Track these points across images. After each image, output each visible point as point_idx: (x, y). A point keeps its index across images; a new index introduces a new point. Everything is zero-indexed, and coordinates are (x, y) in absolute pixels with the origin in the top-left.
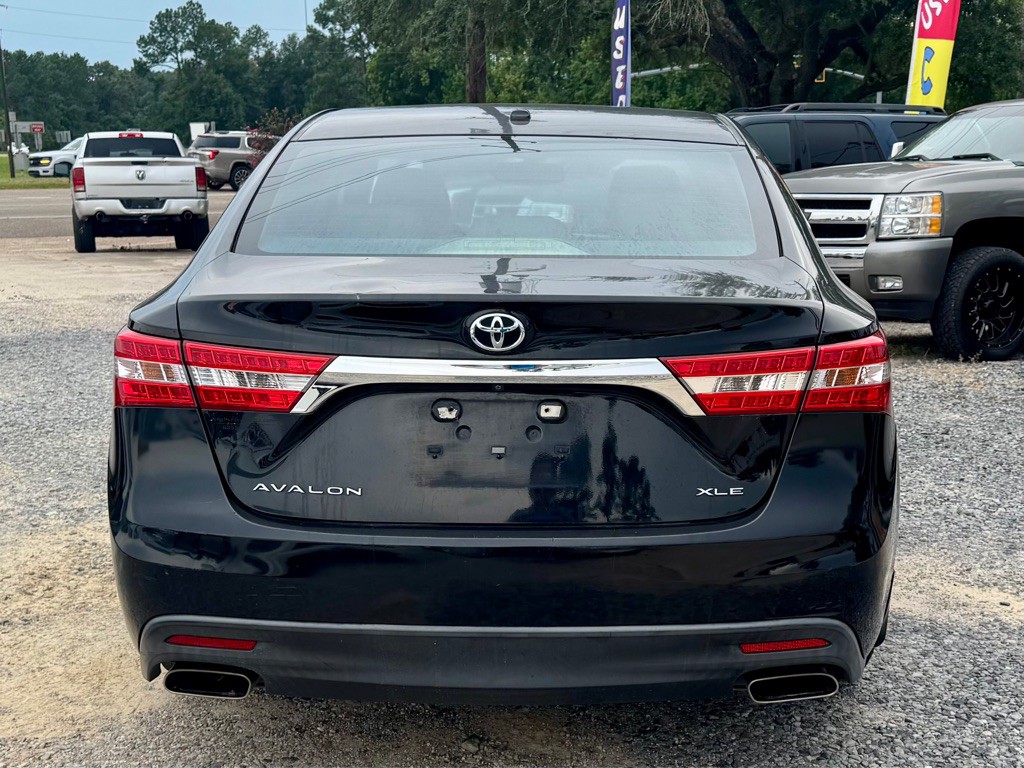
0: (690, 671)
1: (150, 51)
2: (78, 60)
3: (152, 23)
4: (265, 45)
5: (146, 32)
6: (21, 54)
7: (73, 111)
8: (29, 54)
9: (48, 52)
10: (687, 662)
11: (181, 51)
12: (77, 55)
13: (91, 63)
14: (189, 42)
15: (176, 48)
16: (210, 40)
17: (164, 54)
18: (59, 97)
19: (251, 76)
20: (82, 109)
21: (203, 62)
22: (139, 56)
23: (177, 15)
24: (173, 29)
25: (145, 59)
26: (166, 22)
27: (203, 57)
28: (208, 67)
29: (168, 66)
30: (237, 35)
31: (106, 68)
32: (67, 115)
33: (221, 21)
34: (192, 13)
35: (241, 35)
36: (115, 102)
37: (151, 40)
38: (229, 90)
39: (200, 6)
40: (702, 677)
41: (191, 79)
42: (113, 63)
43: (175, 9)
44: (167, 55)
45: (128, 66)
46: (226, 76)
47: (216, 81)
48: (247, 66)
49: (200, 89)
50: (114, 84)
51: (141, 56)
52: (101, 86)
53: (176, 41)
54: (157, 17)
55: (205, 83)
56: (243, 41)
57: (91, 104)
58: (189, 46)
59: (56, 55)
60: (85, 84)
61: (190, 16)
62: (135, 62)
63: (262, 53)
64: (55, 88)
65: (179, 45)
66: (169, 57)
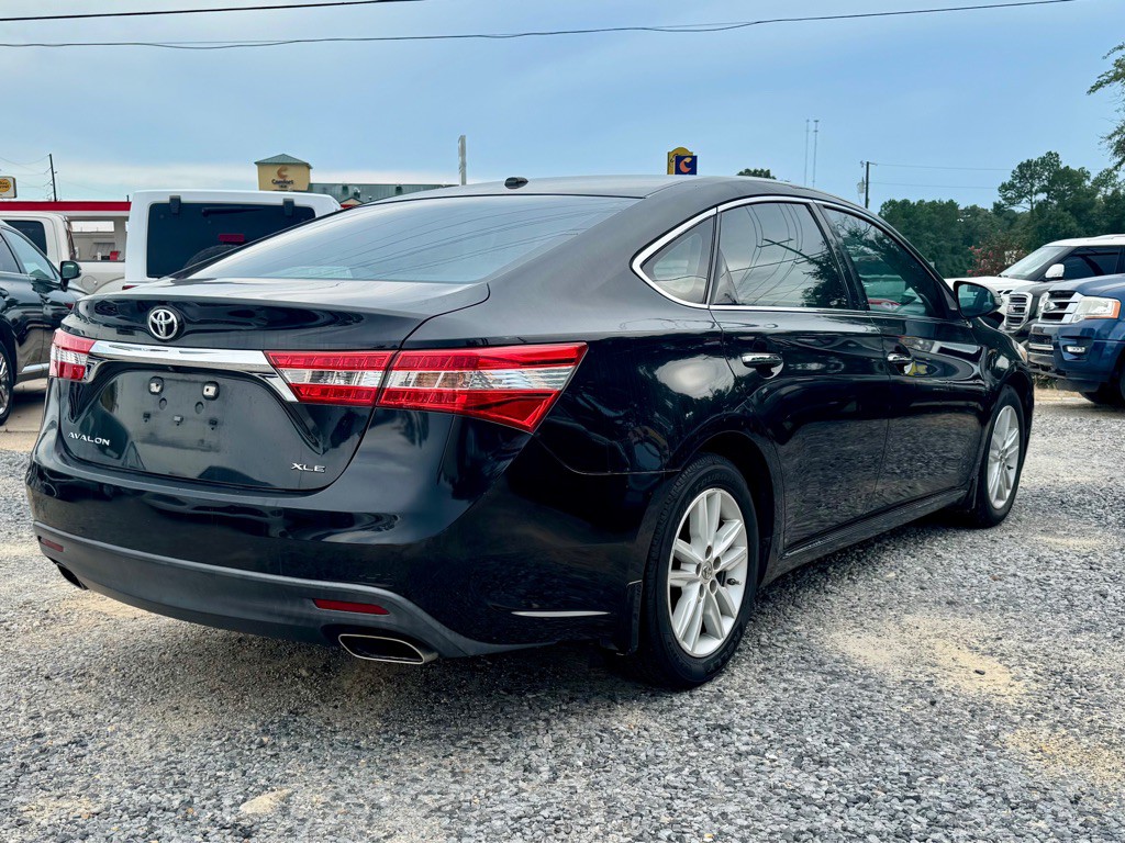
0: (280, 615)
1: (1009, 195)
2: (952, 205)
3: (1013, 172)
4: (1113, 185)
5: (1008, 179)
6: (905, 203)
7: (941, 247)
8: (912, 202)
9: (928, 200)
10: (277, 606)
11: (1036, 194)
12: (951, 201)
13: (961, 207)
14: (1044, 186)
15: (1031, 191)
16: (1062, 184)
17: (1021, 197)
18: (932, 235)
19: (1096, 211)
20: (949, 245)
21: (1055, 202)
22: (998, 199)
23: (1036, 164)
24: (1032, 177)
25: (1003, 202)
26: (1026, 171)
27: (1055, 198)
28: (1057, 206)
29: (1023, 207)
30: (1088, 178)
31: (974, 211)
32: (935, 250)
33: (1075, 167)
34: (1050, 161)
35: (1092, 178)
36: (976, 238)
37: (1011, 186)
38: (1074, 224)
39: (1057, 155)
40: (291, 622)
41: (1042, 216)
42: (980, 206)
43: (1035, 159)
44: (1023, 197)
45: (990, 207)
46: (1072, 213)
47: (1062, 217)
48: (1093, 204)
49: (1047, 225)
50: (979, 223)
51: (1000, 199)
52: (967, 225)
53: (1032, 185)
54: (1019, 166)
55: (1052, 220)
56: (1094, 183)
57: (956, 240)
58: (1043, 189)
59: (934, 202)
60: (953, 224)
61: (1047, 165)
62: (995, 204)
63: (1109, 192)
64: (929, 228)
65: (1034, 190)
66: (1025, 199)
